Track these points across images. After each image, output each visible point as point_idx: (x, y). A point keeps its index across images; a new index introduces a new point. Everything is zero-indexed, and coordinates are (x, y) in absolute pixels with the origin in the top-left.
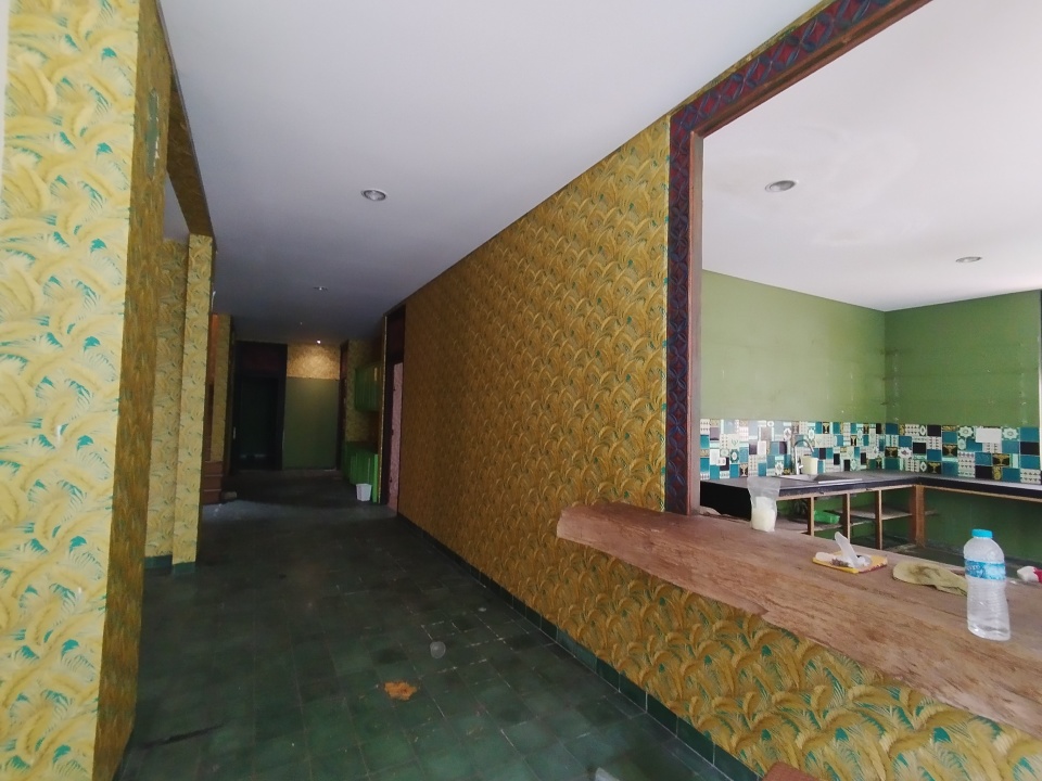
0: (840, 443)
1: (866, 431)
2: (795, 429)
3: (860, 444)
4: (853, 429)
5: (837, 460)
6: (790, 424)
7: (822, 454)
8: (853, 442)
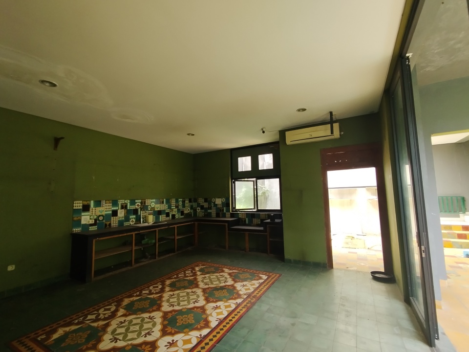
0: (170, 207)
1: (184, 202)
2: (143, 203)
3: (180, 207)
4: (177, 201)
5: (168, 215)
6: (140, 201)
7: (160, 213)
8: (177, 207)
